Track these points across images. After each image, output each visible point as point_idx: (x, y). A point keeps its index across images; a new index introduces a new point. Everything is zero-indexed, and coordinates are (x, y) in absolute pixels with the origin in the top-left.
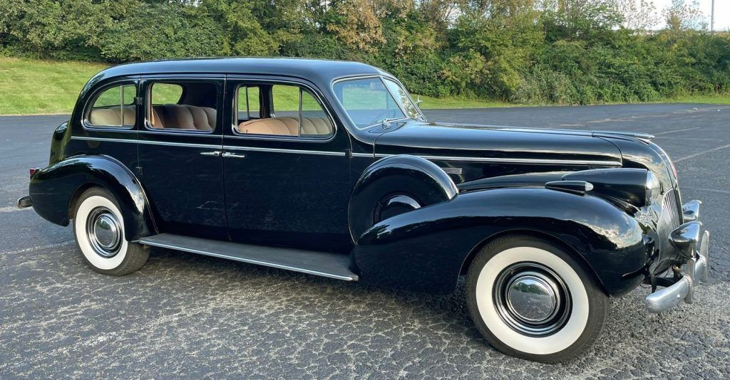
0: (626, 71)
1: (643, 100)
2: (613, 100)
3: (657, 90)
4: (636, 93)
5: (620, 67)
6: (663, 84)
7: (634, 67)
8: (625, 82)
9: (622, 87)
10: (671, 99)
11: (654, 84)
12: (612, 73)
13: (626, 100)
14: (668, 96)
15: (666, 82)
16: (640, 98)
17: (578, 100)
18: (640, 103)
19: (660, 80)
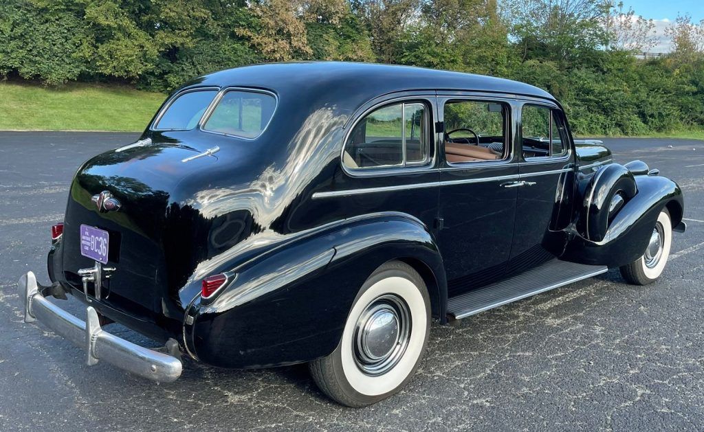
0: (607, 99)
1: (627, 134)
2: (590, 133)
3: (645, 122)
4: (618, 125)
5: (601, 93)
6: (652, 116)
7: (617, 94)
8: (605, 111)
9: (602, 118)
10: (663, 133)
11: (642, 115)
12: (590, 100)
13: (606, 133)
14: (659, 130)
15: (656, 113)
16: (623, 131)
17: (544, 131)
18: (623, 137)
19: (648, 110)
